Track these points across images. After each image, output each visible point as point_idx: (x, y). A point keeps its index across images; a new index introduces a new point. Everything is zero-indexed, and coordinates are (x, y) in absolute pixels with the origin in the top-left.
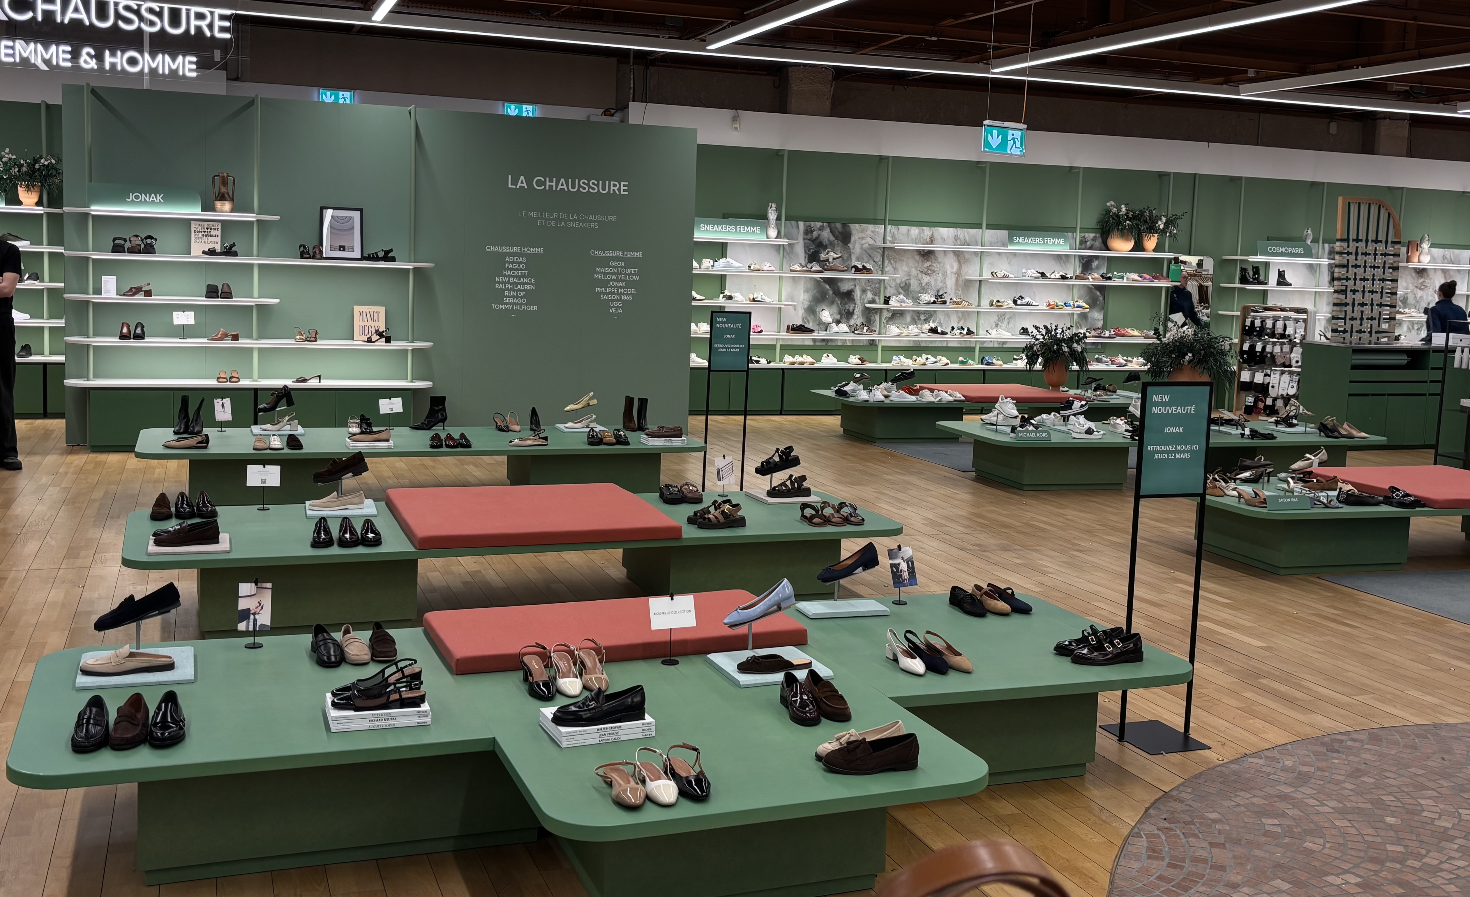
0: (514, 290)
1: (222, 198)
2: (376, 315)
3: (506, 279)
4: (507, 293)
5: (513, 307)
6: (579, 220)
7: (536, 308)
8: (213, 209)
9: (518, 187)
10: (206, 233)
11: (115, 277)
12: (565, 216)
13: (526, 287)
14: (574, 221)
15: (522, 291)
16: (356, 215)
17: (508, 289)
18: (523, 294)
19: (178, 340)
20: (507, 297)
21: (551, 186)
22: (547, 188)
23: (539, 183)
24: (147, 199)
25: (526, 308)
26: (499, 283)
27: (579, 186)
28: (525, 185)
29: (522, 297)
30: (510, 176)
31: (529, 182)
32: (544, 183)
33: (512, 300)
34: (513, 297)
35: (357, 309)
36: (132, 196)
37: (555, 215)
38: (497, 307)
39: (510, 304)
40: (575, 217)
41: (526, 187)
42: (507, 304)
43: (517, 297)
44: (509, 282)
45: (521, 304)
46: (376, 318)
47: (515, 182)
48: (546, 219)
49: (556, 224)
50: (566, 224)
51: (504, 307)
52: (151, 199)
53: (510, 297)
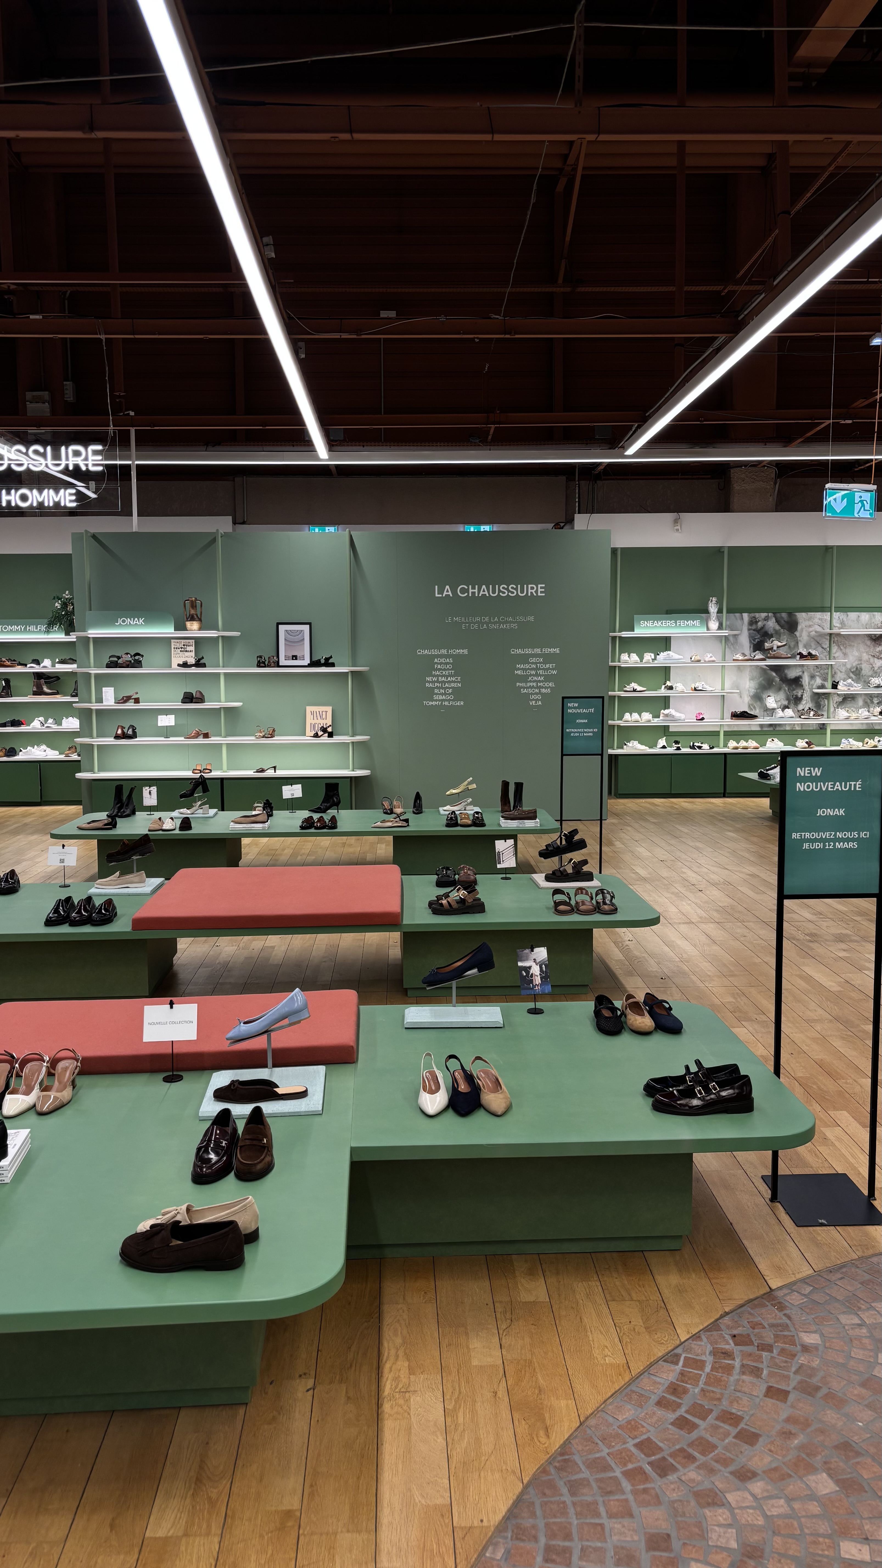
0: (442, 688)
1: (192, 618)
2: (324, 713)
3: (435, 679)
4: (436, 691)
5: (442, 703)
6: (499, 623)
7: (462, 703)
8: (184, 628)
9: (444, 596)
10: (183, 649)
11: (113, 689)
12: (487, 619)
13: (452, 685)
14: (495, 623)
15: (449, 688)
16: (306, 628)
17: (437, 688)
18: (450, 691)
19: (163, 739)
20: (437, 694)
21: (473, 593)
22: (470, 595)
23: (463, 591)
24: (132, 623)
25: (454, 703)
26: (429, 682)
27: (500, 591)
28: (450, 593)
29: (449, 694)
30: (436, 587)
31: (454, 591)
32: (468, 591)
33: (441, 697)
34: (442, 694)
35: (309, 709)
36: (120, 621)
37: (478, 619)
38: (428, 703)
39: (439, 700)
40: (496, 619)
41: (451, 595)
42: (436, 701)
43: (445, 694)
44: (438, 682)
45: (449, 700)
46: (324, 716)
47: (441, 591)
48: (470, 623)
49: (479, 627)
50: (487, 626)
51: (434, 703)
52: (135, 622)
53: (439, 694)
